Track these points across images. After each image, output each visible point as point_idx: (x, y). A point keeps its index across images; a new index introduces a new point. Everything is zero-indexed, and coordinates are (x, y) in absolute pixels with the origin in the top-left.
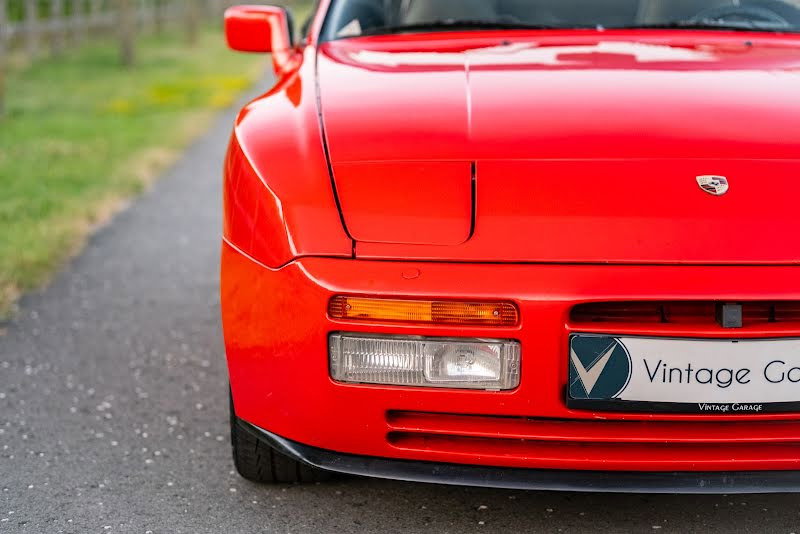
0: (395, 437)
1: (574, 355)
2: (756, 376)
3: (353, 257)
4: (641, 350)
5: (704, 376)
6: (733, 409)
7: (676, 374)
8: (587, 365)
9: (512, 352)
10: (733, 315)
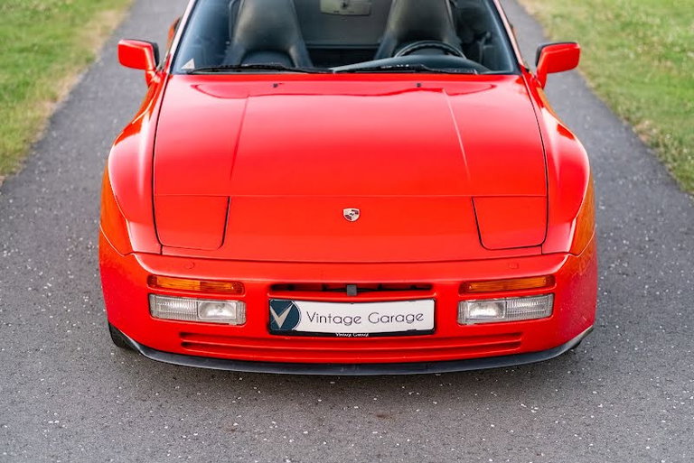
0: (186, 345)
1: (272, 310)
2: (364, 320)
3: (161, 254)
4: (305, 307)
5: (337, 320)
6: (354, 335)
7: (323, 319)
8: (279, 314)
10: (351, 290)
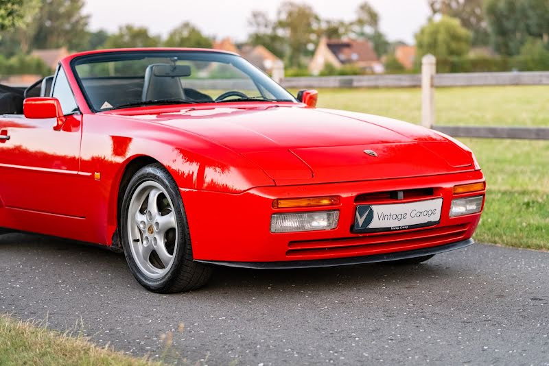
0: (289, 252)
1: (357, 213)
2: (408, 216)
3: (276, 186)
4: (378, 209)
5: (394, 217)
6: (400, 229)
7: (386, 217)
8: (361, 216)
9: (336, 215)
10: (401, 195)
